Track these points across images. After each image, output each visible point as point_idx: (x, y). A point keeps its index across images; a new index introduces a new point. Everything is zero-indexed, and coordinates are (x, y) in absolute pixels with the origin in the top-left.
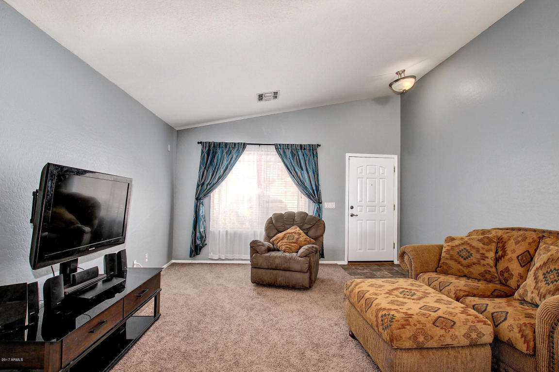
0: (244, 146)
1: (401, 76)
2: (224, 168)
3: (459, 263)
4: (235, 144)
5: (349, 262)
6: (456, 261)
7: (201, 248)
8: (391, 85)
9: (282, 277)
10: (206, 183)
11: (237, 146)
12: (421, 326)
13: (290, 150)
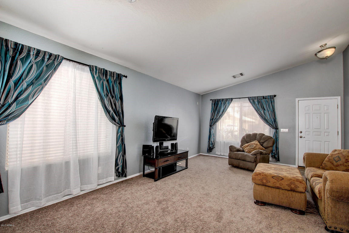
0: (232, 99)
1: (324, 48)
2: (222, 111)
3: (332, 164)
4: (227, 99)
5: (298, 166)
6: (331, 163)
7: (212, 149)
8: (316, 55)
9: (242, 164)
10: (214, 119)
11: (228, 100)
12: (265, 177)
13: (257, 100)
